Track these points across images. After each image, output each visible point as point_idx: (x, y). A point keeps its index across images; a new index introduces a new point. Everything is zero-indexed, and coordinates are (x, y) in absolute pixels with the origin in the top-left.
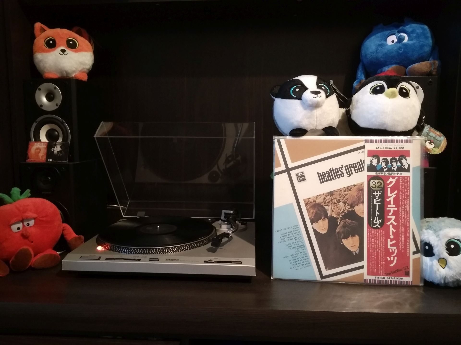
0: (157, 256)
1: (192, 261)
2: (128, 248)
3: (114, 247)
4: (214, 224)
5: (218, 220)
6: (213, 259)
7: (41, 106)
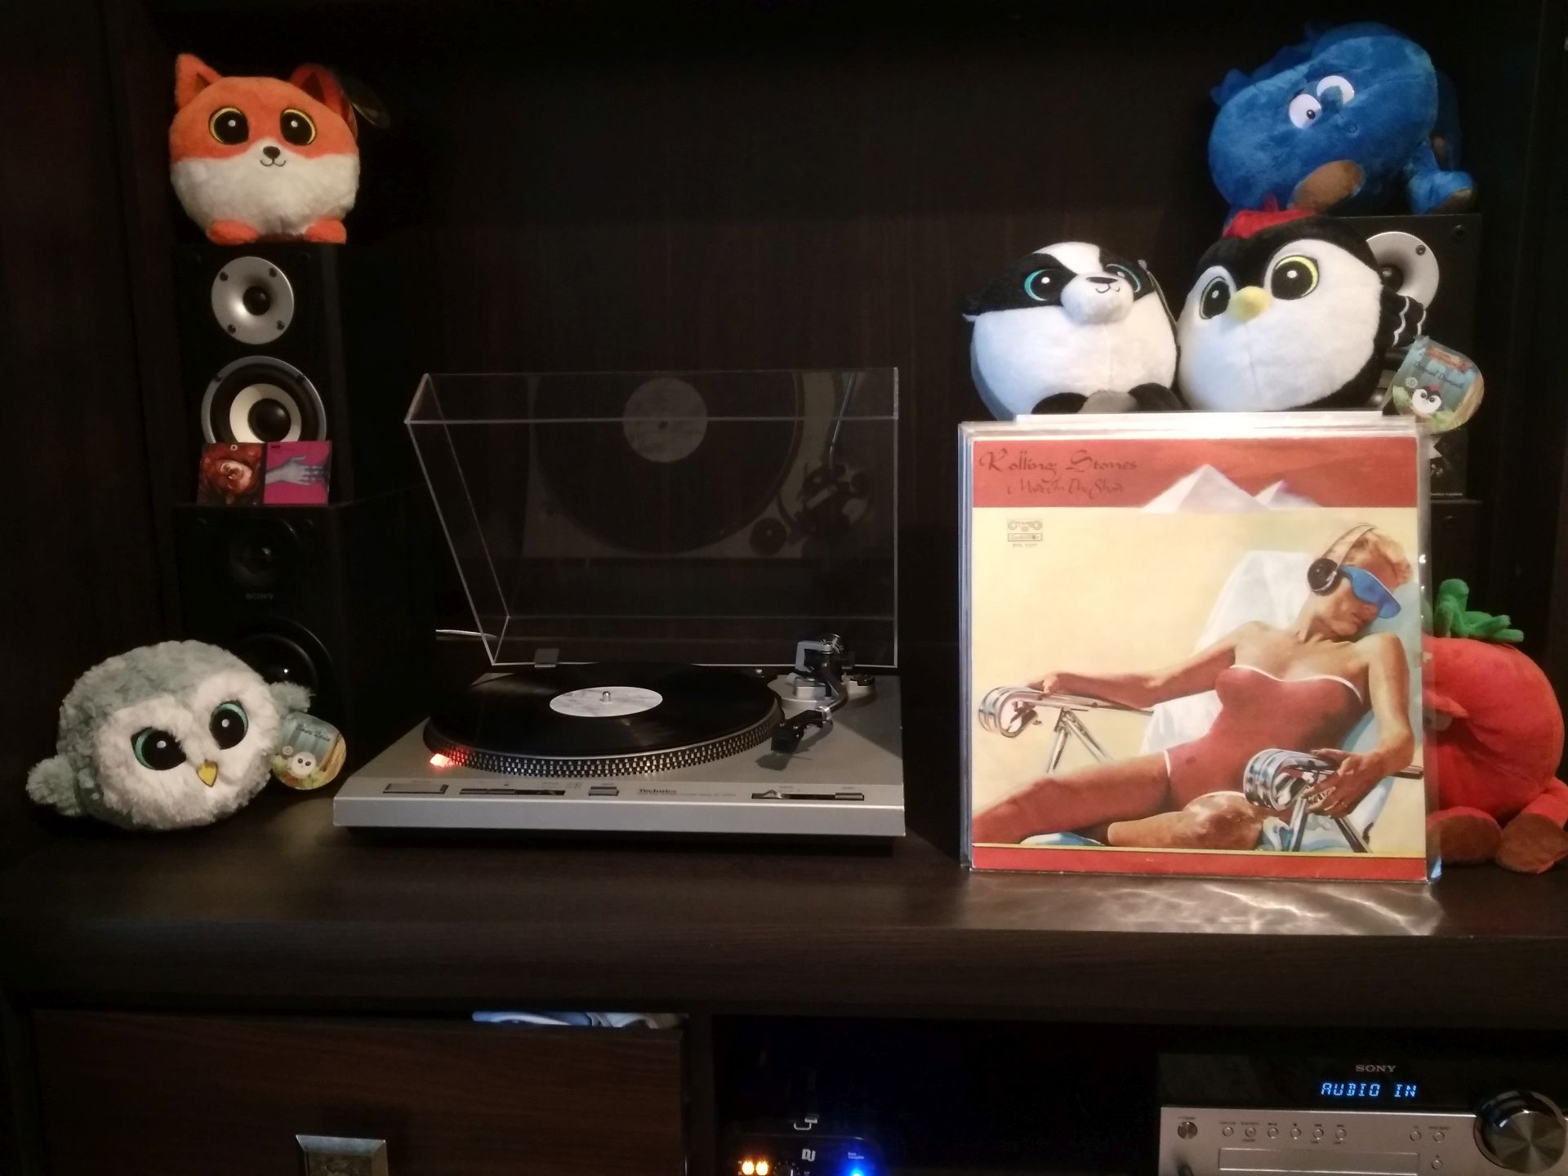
0: (611, 782)
1: (716, 795)
2: (522, 760)
3: (480, 755)
4: (772, 685)
5: (787, 671)
6: (780, 788)
7: (232, 329)
